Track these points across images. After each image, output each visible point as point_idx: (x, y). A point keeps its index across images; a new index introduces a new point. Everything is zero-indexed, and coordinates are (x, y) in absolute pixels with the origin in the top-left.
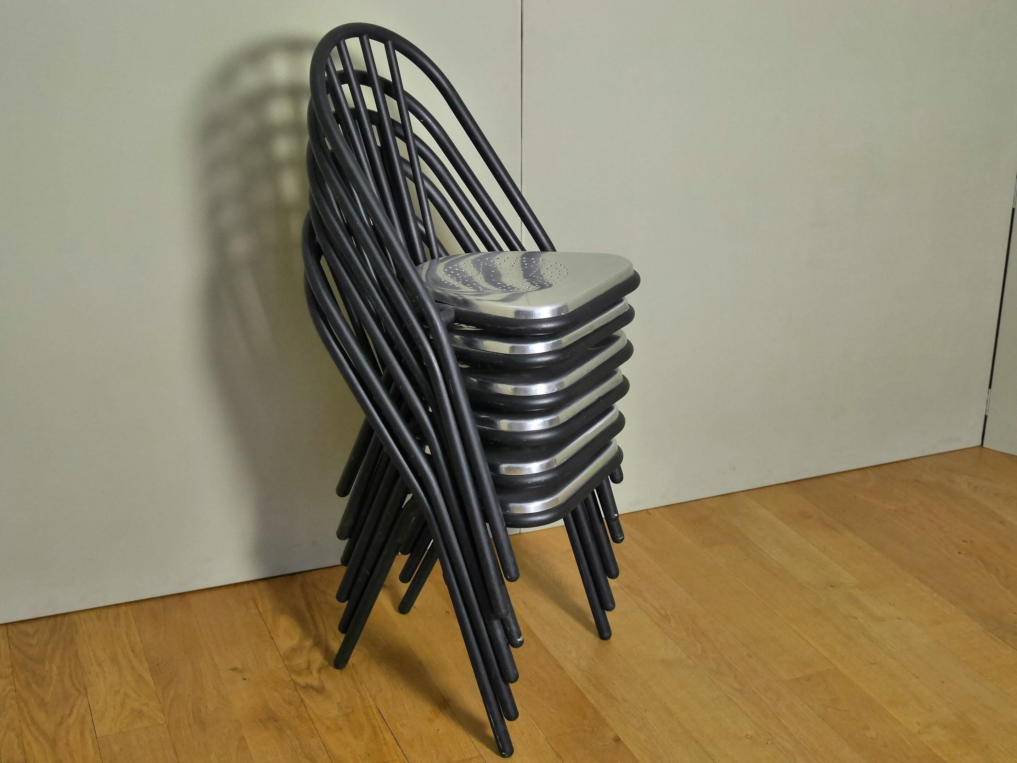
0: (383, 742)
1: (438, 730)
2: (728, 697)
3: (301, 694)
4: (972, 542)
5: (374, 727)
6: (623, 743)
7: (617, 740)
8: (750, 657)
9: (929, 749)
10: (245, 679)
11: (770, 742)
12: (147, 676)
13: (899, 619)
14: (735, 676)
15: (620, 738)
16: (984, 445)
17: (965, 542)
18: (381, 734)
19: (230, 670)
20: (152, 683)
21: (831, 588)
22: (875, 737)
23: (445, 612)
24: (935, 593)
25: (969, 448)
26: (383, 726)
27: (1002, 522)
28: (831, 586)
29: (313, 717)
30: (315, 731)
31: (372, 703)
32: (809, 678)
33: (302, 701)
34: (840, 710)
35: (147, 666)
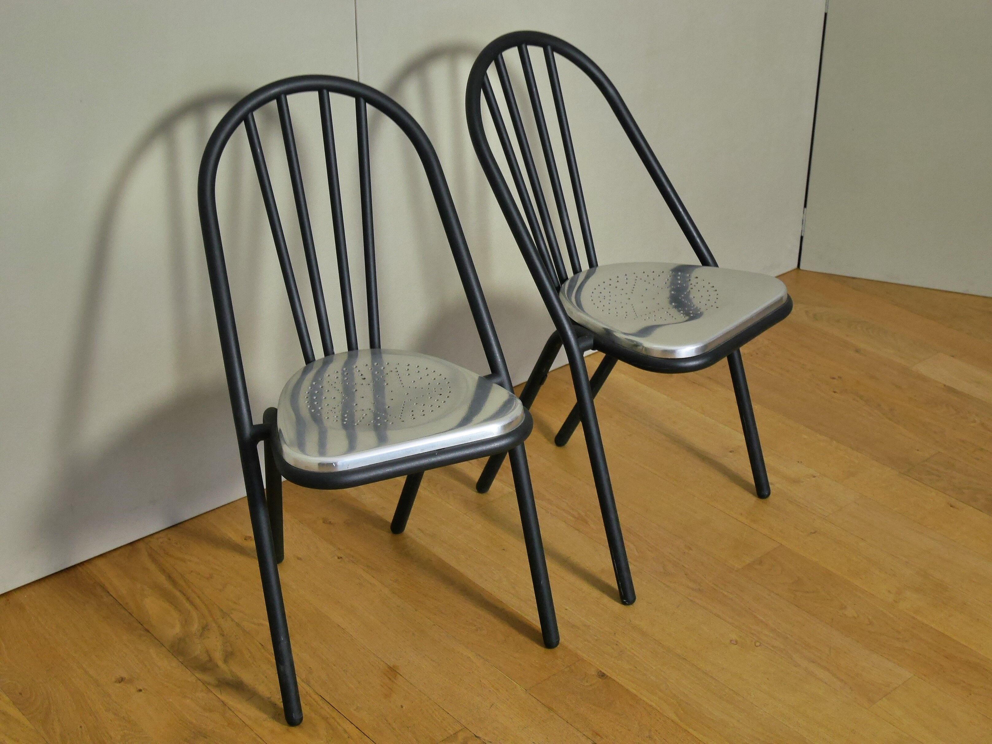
0: (346, 736)
1: (402, 707)
2: (691, 601)
3: (218, 696)
4: (840, 377)
5: (325, 719)
6: (610, 678)
7: (602, 675)
8: (690, 549)
9: (913, 618)
10: (140, 690)
11: (758, 644)
12: (13, 711)
13: (814, 477)
14: (686, 574)
15: (603, 673)
16: (801, 267)
17: (834, 378)
18: (339, 727)
19: (116, 682)
20: (24, 719)
21: (731, 454)
22: (856, 616)
23: (336, 558)
24: (834, 442)
25: (788, 272)
26: (335, 714)
27: (857, 351)
28: (731, 452)
29: (248, 722)
30: (259, 740)
31: (308, 689)
32: (760, 562)
33: (224, 704)
34: (808, 592)
35: (7, 699)
